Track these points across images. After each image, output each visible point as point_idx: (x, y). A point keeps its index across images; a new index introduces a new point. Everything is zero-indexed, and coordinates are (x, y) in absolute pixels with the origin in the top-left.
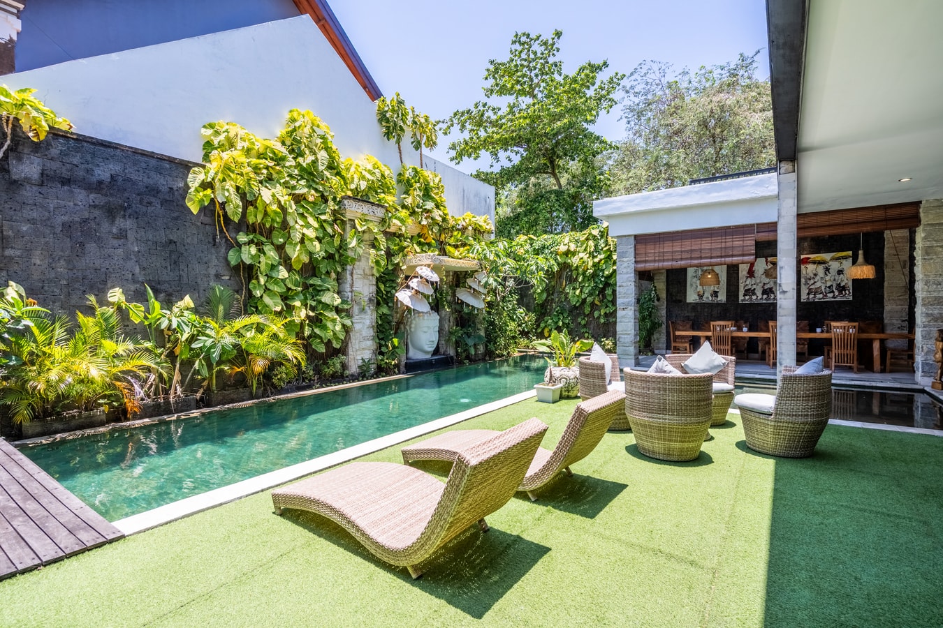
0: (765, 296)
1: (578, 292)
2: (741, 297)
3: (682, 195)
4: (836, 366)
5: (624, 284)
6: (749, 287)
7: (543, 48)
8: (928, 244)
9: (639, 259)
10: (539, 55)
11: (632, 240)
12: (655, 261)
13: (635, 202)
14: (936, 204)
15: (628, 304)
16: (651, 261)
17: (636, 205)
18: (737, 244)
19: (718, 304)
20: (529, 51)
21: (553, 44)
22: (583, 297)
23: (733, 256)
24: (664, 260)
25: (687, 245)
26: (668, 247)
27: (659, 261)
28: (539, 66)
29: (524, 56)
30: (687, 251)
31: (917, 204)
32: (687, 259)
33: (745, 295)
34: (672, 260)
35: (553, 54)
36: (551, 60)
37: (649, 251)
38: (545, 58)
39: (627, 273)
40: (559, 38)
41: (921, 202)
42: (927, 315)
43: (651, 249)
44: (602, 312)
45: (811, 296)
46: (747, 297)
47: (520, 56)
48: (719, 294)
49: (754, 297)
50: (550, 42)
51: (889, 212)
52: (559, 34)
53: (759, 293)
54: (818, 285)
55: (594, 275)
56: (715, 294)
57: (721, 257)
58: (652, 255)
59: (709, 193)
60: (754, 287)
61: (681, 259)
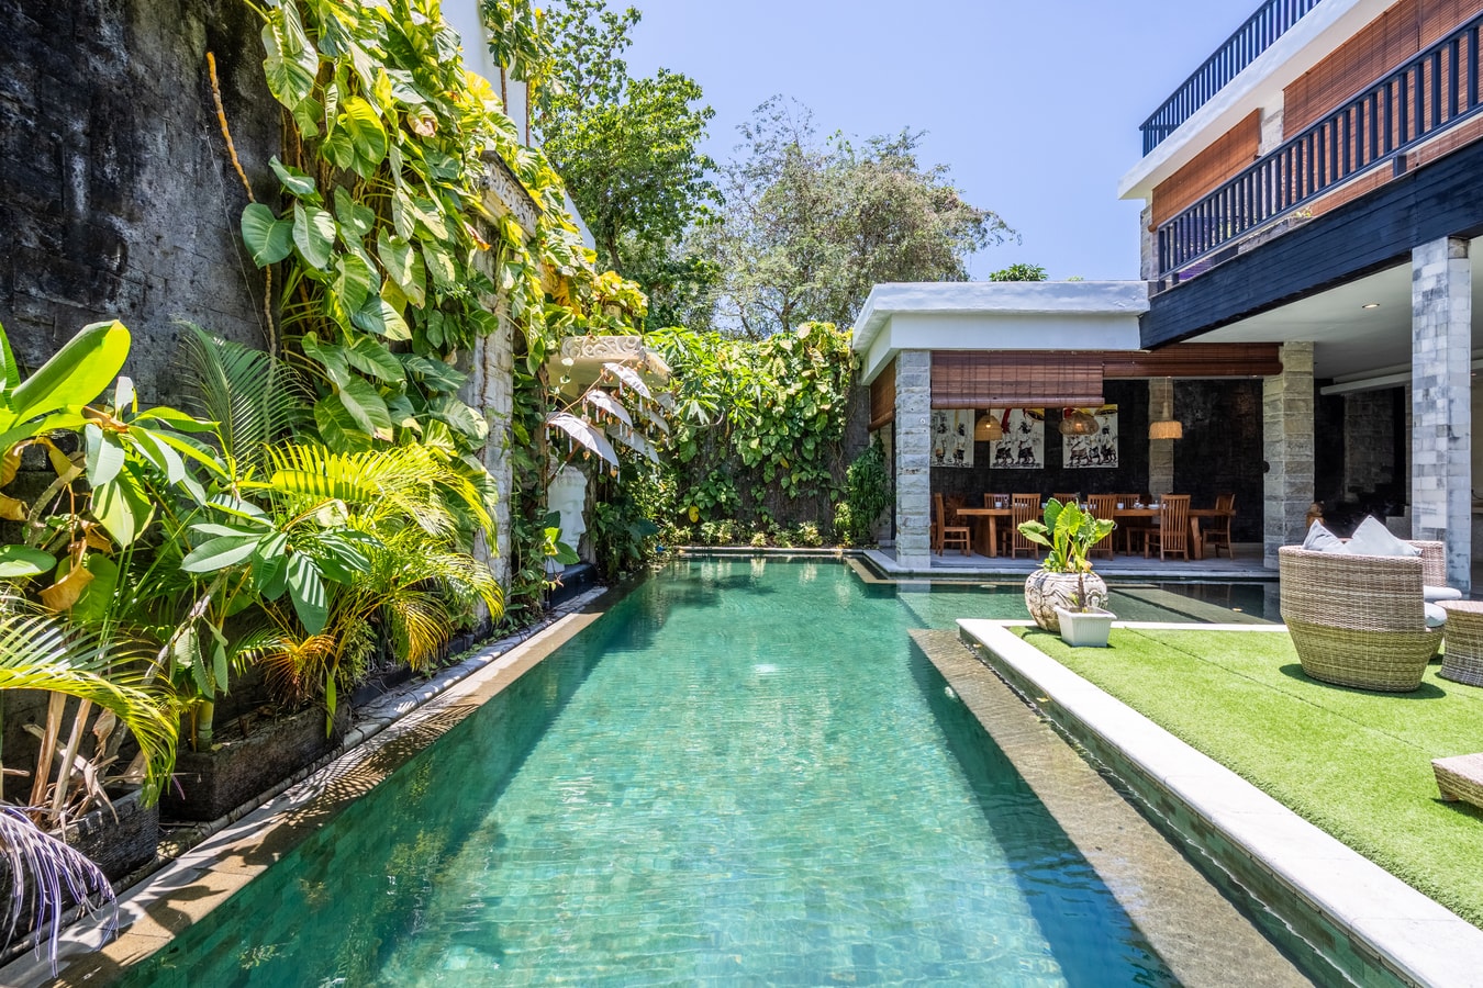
0: (1022, 460)
1: (754, 444)
2: (993, 460)
3: (1020, 294)
4: (1166, 554)
5: (913, 430)
6: (1003, 446)
7: (606, 27)
8: (1291, 396)
9: (937, 391)
10: (598, 36)
11: (927, 358)
12: (962, 395)
13: (947, 295)
14: (1298, 348)
15: (921, 463)
16: (956, 395)
17: (948, 300)
18: (1079, 377)
19: (963, 470)
20: (582, 23)
21: (623, 29)
22: (765, 451)
23: (1073, 395)
24: (975, 395)
25: (1012, 373)
26: (982, 375)
27: (969, 395)
28: (594, 57)
29: (572, 29)
30: (1011, 384)
31: (1276, 346)
32: (1009, 395)
33: (998, 457)
34: (989, 395)
35: (620, 46)
36: (615, 54)
37: (952, 378)
38: (607, 47)
39: (920, 412)
40: (635, 22)
41: (1282, 344)
42: (1292, 485)
43: (956, 375)
44: (795, 479)
45: (1075, 461)
46: (1000, 461)
47: (566, 27)
48: (965, 455)
49: (1009, 461)
50: (620, 21)
51: (1252, 353)
52: (635, 16)
53: (1015, 454)
54: (1082, 446)
55: (787, 417)
56: (960, 454)
57: (1057, 395)
58: (958, 385)
59: (1058, 297)
60: (1009, 445)
61: (1002, 395)
